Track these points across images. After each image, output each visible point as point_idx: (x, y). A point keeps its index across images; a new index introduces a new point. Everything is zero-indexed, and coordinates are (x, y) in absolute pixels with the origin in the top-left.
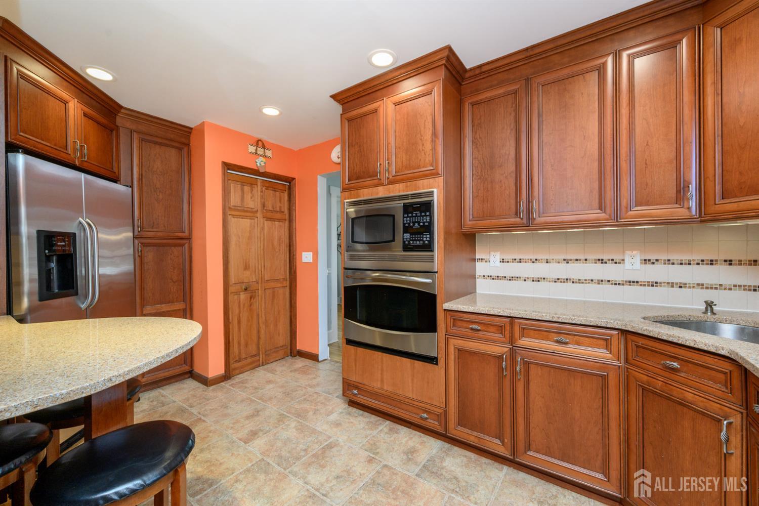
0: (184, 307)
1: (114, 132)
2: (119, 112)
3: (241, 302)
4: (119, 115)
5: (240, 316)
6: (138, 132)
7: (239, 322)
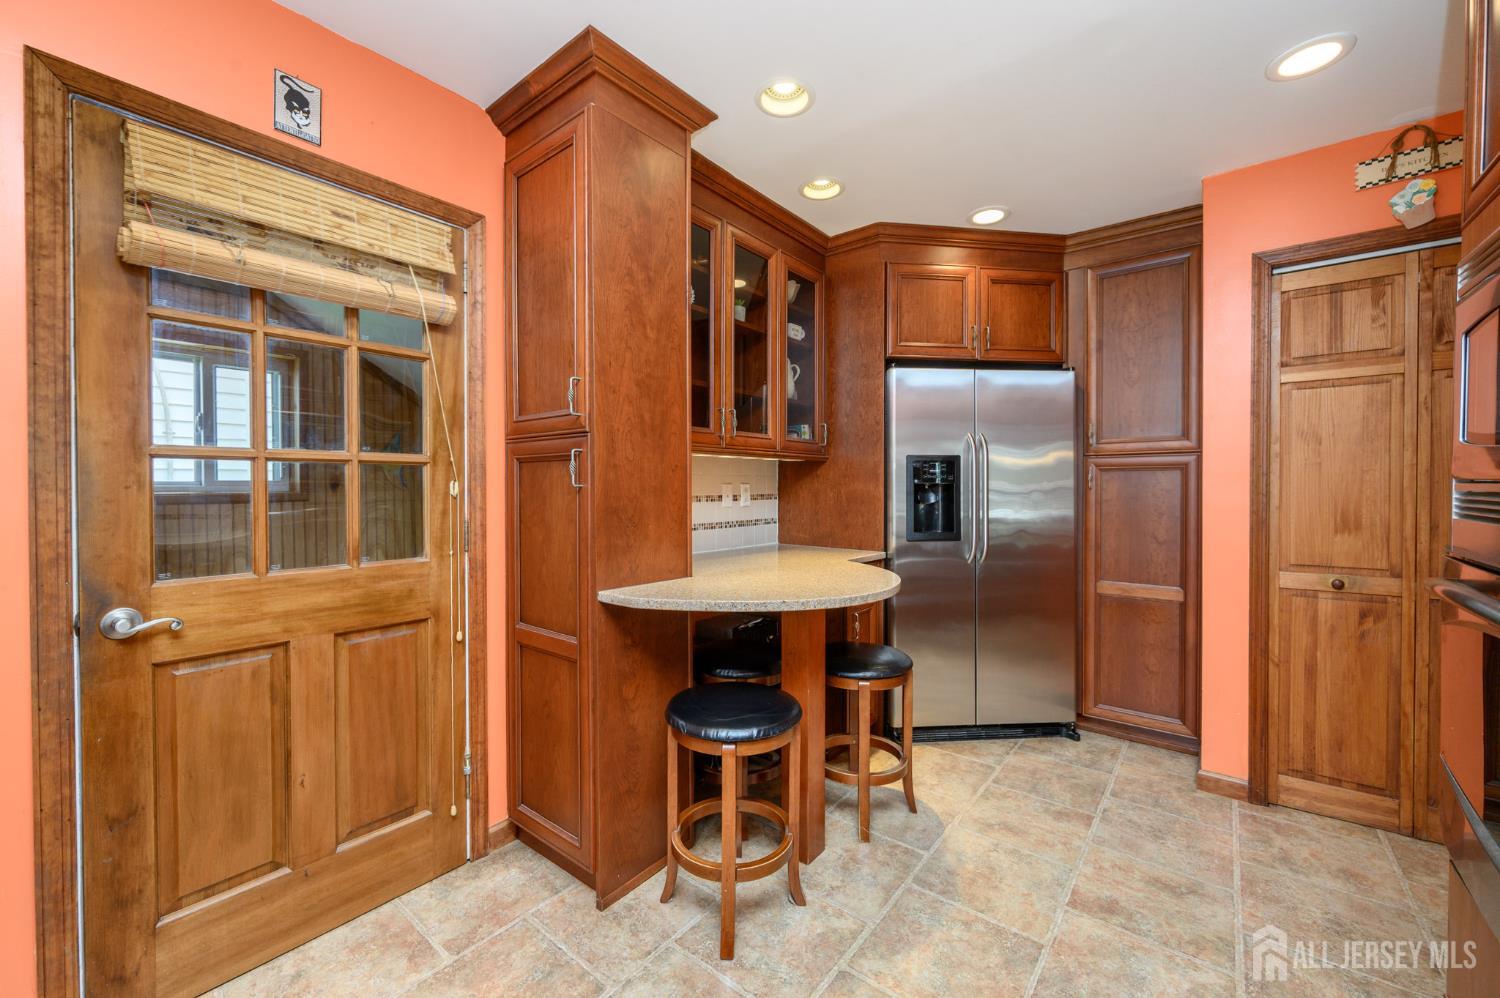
0: (1181, 598)
1: (1053, 286)
2: (1064, 247)
3: (1322, 618)
4: (1067, 251)
5: (1314, 656)
6: (1091, 268)
7: (1311, 671)
